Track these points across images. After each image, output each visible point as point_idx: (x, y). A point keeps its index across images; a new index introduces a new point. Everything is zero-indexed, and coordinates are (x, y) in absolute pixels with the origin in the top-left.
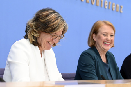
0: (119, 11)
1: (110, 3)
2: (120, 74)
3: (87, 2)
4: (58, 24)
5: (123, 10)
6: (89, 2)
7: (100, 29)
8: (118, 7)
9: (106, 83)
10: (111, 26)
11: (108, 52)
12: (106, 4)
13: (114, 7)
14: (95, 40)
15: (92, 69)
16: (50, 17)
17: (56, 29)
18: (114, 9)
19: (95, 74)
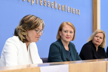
0: (77, 13)
1: (71, 8)
2: (79, 57)
3: (56, 8)
4: (39, 22)
5: (80, 13)
6: (57, 8)
7: (63, 28)
8: (77, 11)
9: (69, 63)
10: (70, 25)
11: (70, 42)
12: (69, 9)
13: (74, 11)
14: (60, 35)
15: (58, 55)
16: (31, 19)
17: (38, 25)
18: (74, 13)
19: (61, 59)
